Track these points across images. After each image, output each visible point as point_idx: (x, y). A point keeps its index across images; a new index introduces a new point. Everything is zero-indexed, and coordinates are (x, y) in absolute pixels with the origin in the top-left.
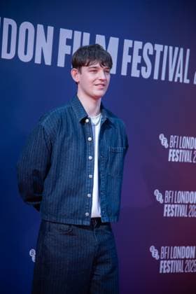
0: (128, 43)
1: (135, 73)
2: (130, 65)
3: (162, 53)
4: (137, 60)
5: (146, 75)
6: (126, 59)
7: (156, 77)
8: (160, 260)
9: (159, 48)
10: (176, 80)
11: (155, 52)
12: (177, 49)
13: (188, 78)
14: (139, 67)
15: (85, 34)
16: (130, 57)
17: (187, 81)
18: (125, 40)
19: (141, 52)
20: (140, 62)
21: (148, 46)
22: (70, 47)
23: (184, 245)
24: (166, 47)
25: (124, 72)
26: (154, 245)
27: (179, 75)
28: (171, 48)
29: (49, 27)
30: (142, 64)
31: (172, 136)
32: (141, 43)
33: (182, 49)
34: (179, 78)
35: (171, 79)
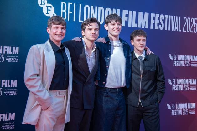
0: (153, 15)
1: (157, 28)
2: (154, 24)
3: (168, 19)
4: (157, 22)
5: (162, 28)
6: (152, 21)
7: (166, 29)
8: (171, 110)
9: (167, 16)
10: (175, 30)
11: (165, 18)
12: (175, 17)
13: (180, 29)
14: (158, 25)
15: (133, 12)
16: (154, 21)
17: (180, 30)
18: (152, 14)
19: (159, 19)
20: (158, 23)
21: (162, 16)
22: (127, 17)
23: (182, 103)
24: (170, 16)
25: (152, 28)
26: (169, 103)
27: (176, 28)
28: (172, 16)
29: (118, 10)
30: (159, 24)
31: (174, 55)
32: (159, 15)
33: (177, 17)
34: (176, 29)
35: (173, 30)
